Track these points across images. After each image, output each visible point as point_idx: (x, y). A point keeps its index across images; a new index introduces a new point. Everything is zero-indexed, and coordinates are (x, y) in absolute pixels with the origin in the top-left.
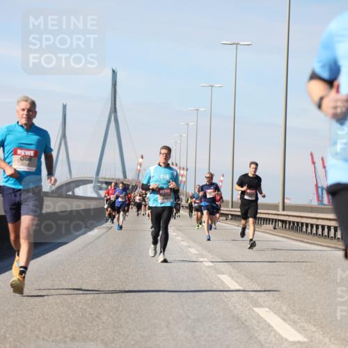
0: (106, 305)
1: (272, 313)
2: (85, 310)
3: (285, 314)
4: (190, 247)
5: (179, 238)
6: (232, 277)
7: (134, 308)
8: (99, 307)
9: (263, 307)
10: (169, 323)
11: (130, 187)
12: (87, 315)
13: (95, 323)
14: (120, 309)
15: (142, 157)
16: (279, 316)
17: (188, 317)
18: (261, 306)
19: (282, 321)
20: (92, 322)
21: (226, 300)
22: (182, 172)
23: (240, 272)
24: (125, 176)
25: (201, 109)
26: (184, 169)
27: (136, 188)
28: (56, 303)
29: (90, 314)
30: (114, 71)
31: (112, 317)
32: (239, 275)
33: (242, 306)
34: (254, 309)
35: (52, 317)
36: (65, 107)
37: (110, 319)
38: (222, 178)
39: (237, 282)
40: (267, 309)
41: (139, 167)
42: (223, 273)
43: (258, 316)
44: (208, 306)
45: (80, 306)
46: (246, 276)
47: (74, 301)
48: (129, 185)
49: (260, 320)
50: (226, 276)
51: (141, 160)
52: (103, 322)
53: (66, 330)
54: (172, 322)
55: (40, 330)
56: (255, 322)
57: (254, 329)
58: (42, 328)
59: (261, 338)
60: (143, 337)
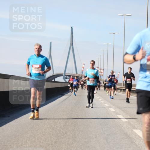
0: (69, 128)
1: (141, 132)
2: (60, 130)
4: (105, 103)
5: (100, 99)
6: (124, 116)
7: (81, 129)
8: (66, 129)
9: (137, 129)
10: (96, 136)
11: (79, 78)
12: (61, 133)
13: (64, 136)
14: (75, 130)
15: (84, 65)
17: (105, 134)
18: (136, 129)
20: (63, 136)
21: (121, 126)
22: (101, 71)
23: (127, 114)
24: (77, 73)
26: (102, 69)
27: (82, 78)
28: (48, 127)
29: (63, 132)
30: (72, 28)
31: (72, 133)
33: (128, 129)
35: (46, 134)
36: (51, 43)
37: (71, 134)
38: (119, 73)
40: (139, 130)
41: (83, 69)
43: (135, 133)
44: (113, 129)
45: (58, 129)
46: (129, 116)
47: (55, 127)
48: (78, 77)
50: (121, 116)
51: (83, 66)
52: (68, 136)
53: (52, 139)
54: (98, 135)
55: (41, 139)
56: (134, 136)
57: (133, 139)
58: (42, 138)
59: (136, 143)
60: (85, 142)
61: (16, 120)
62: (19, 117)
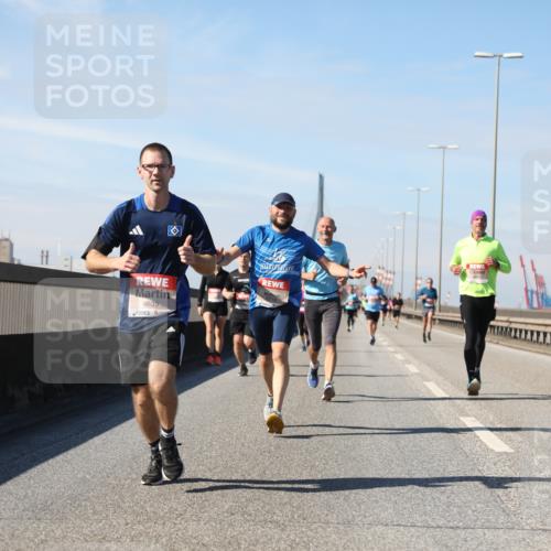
3: (492, 424)
4: (396, 352)
5: (385, 343)
6: (438, 385)
9: (470, 416)
18: (468, 415)
21: (431, 409)
22: (389, 276)
25: (409, 213)
26: (391, 272)
32: (446, 382)
33: (448, 415)
34: (462, 418)
39: (444, 390)
42: (428, 381)
46: (452, 383)
55: (245, 437)
57: (459, 439)
58: (248, 435)
59: (467, 449)
60: (347, 447)
61: (189, 391)
62: (196, 385)
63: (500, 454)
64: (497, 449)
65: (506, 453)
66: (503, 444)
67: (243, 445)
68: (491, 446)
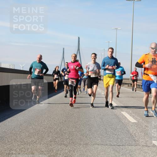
1: (127, 113)
2: (69, 112)
3: (131, 114)
4: (102, 92)
7: (84, 112)
9: (124, 111)
10: (95, 117)
12: (70, 114)
13: (72, 116)
14: (80, 112)
16: (129, 115)
17: (101, 115)
18: (123, 111)
19: (130, 116)
20: (71, 116)
28: (60, 110)
30: (79, 38)
31: (77, 115)
32: (117, 101)
34: (121, 112)
35: (59, 115)
36: (64, 49)
45: (67, 111)
46: (119, 101)
49: (123, 116)
52: (75, 116)
53: (63, 118)
54: (96, 116)
56: (121, 116)
57: (121, 118)
58: (56, 118)
59: (123, 121)
60: (87, 121)
63: (133, 123)
64: (132, 122)
65: (135, 123)
66: (134, 120)
67: (54, 121)
68: (130, 120)
